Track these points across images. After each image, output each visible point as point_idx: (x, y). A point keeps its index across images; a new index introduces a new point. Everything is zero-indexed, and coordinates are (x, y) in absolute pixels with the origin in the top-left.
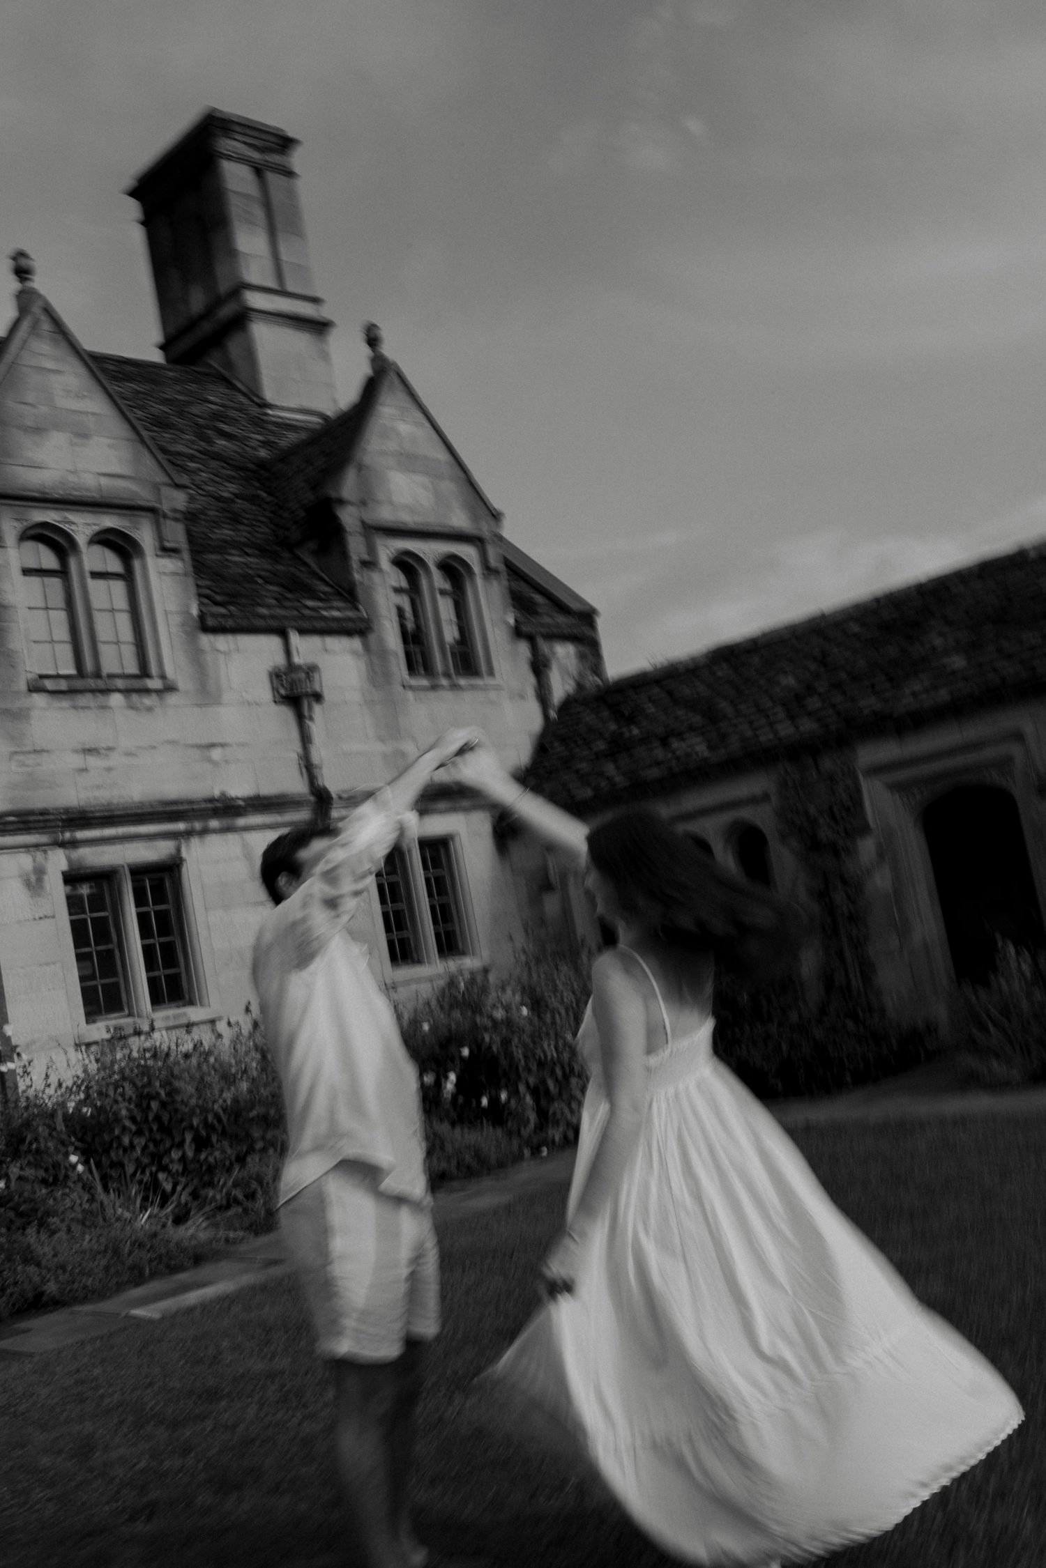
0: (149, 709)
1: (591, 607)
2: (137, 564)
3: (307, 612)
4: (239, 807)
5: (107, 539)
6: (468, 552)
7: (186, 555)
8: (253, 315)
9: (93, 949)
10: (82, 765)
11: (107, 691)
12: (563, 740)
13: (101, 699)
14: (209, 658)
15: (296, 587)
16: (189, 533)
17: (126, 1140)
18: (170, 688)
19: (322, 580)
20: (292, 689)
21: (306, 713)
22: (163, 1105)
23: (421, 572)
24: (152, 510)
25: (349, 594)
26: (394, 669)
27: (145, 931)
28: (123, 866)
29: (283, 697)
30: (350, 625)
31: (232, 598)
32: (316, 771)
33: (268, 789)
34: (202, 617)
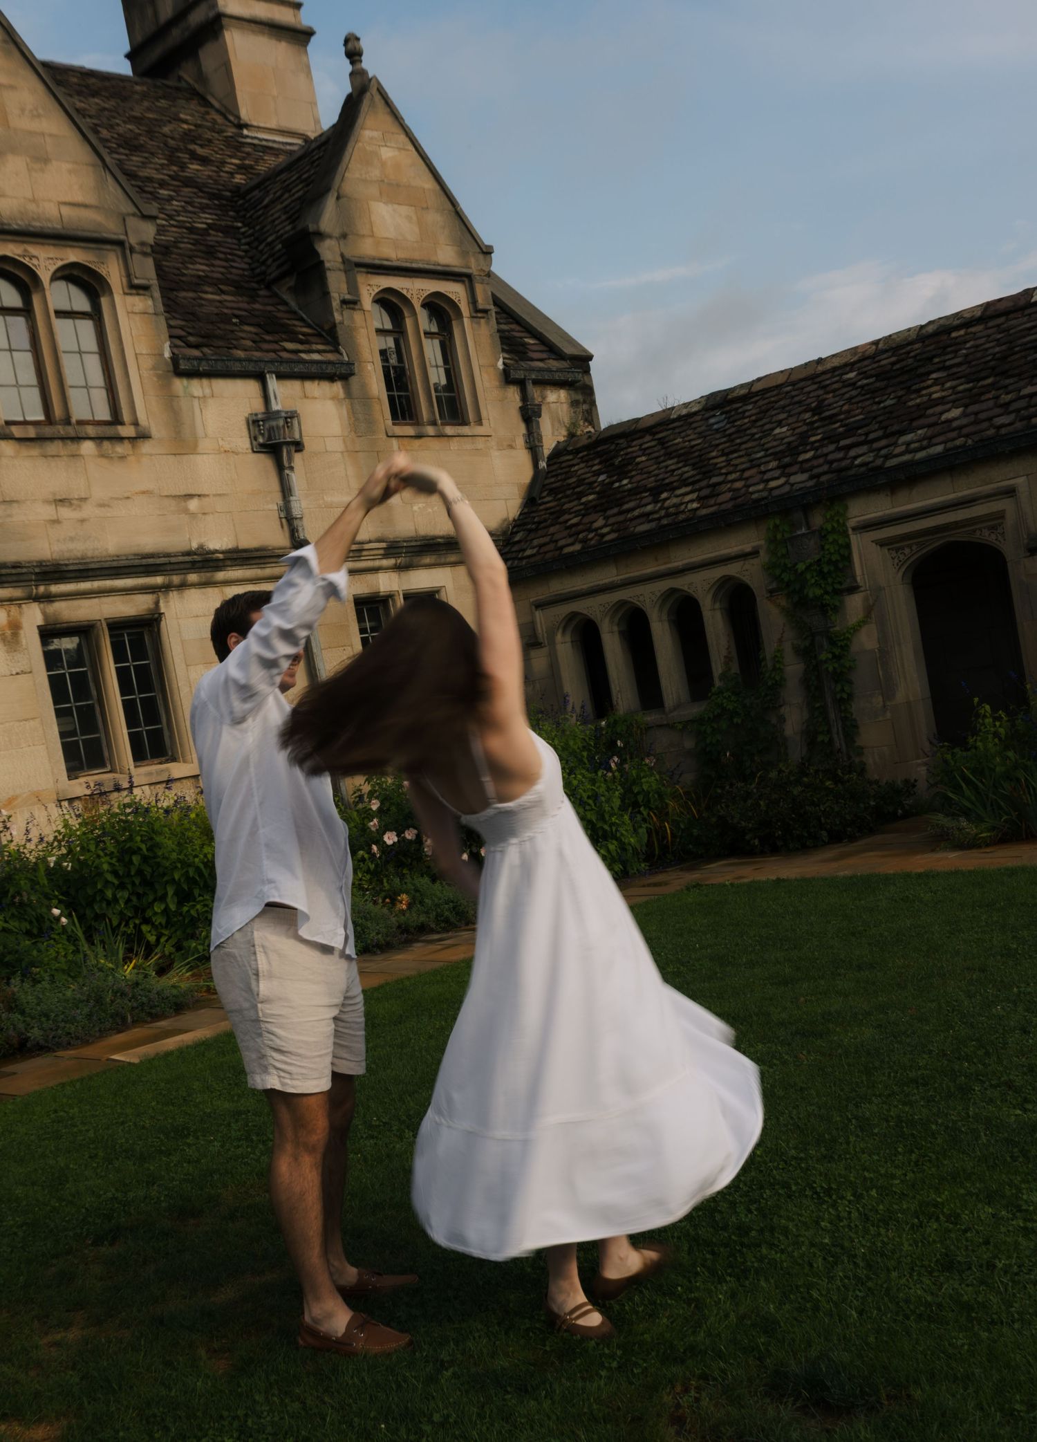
0: (122, 458)
1: (585, 350)
2: (104, 301)
3: (285, 355)
4: (218, 560)
5: (71, 274)
6: (455, 291)
7: (157, 294)
8: (225, 21)
9: (72, 704)
10: (55, 517)
11: (78, 439)
12: (552, 491)
13: (72, 447)
14: (184, 403)
15: (273, 328)
16: (158, 267)
17: (109, 894)
18: (143, 436)
19: (302, 319)
20: (270, 438)
21: (286, 464)
22: (145, 859)
23: (406, 314)
24: (120, 243)
25: (330, 335)
26: (378, 416)
27: (125, 687)
28: (100, 620)
29: (261, 445)
30: (330, 370)
31: (207, 339)
32: (296, 523)
33: (247, 542)
34: (175, 359)
